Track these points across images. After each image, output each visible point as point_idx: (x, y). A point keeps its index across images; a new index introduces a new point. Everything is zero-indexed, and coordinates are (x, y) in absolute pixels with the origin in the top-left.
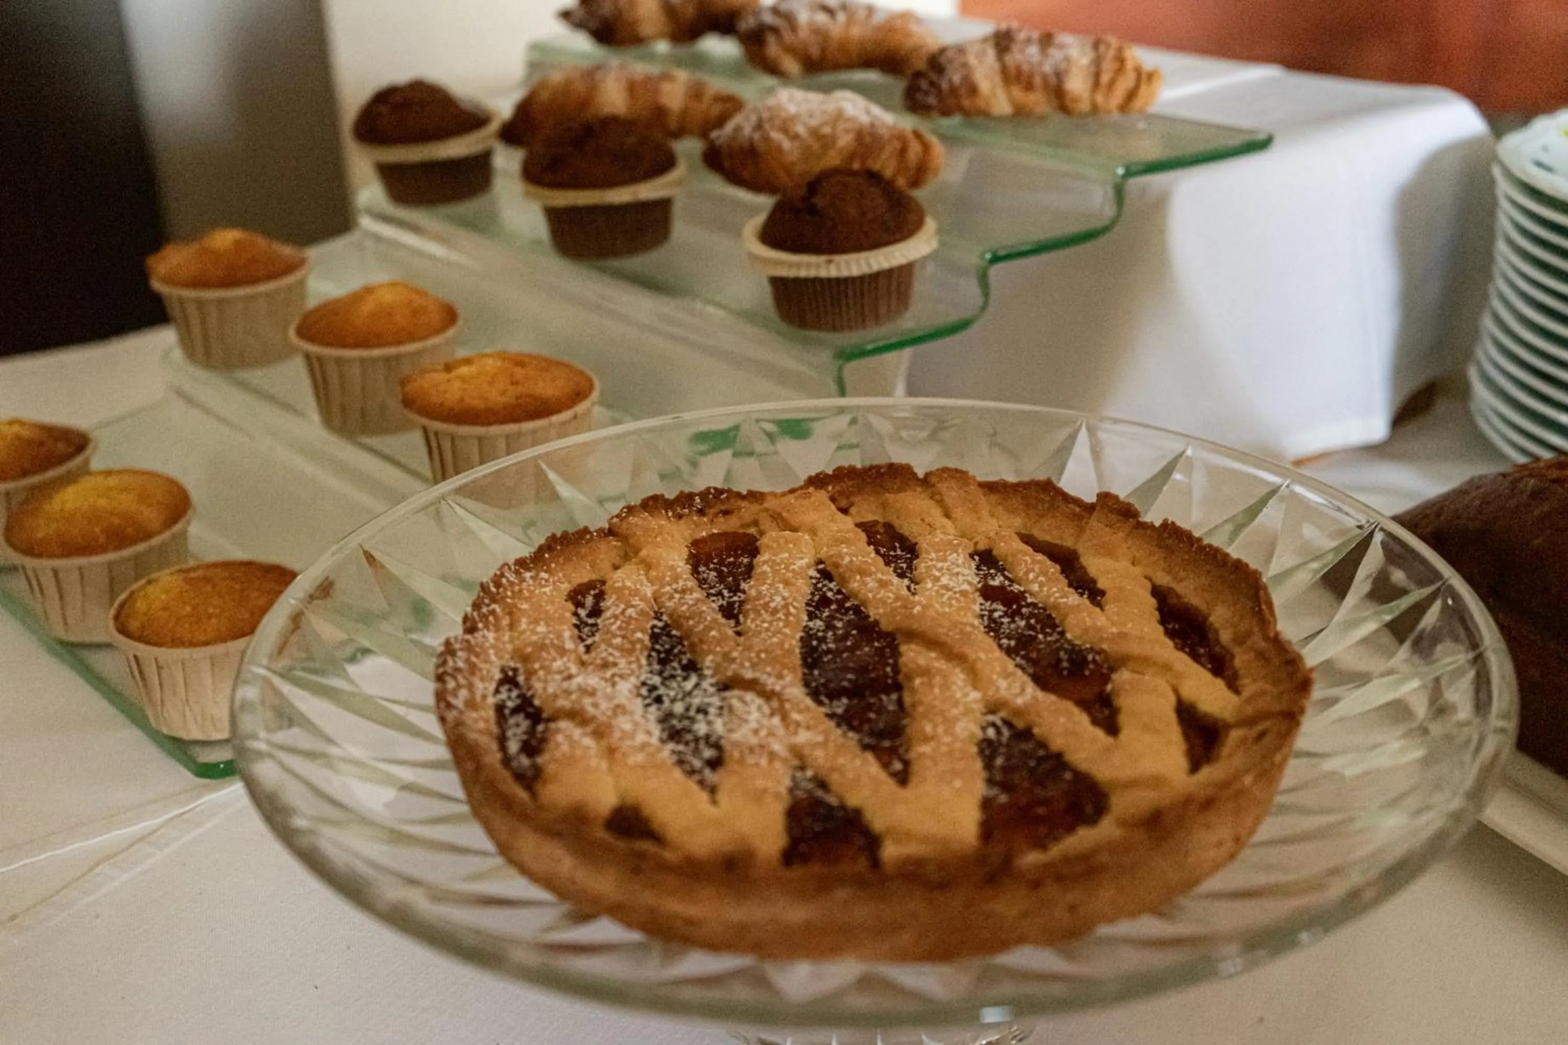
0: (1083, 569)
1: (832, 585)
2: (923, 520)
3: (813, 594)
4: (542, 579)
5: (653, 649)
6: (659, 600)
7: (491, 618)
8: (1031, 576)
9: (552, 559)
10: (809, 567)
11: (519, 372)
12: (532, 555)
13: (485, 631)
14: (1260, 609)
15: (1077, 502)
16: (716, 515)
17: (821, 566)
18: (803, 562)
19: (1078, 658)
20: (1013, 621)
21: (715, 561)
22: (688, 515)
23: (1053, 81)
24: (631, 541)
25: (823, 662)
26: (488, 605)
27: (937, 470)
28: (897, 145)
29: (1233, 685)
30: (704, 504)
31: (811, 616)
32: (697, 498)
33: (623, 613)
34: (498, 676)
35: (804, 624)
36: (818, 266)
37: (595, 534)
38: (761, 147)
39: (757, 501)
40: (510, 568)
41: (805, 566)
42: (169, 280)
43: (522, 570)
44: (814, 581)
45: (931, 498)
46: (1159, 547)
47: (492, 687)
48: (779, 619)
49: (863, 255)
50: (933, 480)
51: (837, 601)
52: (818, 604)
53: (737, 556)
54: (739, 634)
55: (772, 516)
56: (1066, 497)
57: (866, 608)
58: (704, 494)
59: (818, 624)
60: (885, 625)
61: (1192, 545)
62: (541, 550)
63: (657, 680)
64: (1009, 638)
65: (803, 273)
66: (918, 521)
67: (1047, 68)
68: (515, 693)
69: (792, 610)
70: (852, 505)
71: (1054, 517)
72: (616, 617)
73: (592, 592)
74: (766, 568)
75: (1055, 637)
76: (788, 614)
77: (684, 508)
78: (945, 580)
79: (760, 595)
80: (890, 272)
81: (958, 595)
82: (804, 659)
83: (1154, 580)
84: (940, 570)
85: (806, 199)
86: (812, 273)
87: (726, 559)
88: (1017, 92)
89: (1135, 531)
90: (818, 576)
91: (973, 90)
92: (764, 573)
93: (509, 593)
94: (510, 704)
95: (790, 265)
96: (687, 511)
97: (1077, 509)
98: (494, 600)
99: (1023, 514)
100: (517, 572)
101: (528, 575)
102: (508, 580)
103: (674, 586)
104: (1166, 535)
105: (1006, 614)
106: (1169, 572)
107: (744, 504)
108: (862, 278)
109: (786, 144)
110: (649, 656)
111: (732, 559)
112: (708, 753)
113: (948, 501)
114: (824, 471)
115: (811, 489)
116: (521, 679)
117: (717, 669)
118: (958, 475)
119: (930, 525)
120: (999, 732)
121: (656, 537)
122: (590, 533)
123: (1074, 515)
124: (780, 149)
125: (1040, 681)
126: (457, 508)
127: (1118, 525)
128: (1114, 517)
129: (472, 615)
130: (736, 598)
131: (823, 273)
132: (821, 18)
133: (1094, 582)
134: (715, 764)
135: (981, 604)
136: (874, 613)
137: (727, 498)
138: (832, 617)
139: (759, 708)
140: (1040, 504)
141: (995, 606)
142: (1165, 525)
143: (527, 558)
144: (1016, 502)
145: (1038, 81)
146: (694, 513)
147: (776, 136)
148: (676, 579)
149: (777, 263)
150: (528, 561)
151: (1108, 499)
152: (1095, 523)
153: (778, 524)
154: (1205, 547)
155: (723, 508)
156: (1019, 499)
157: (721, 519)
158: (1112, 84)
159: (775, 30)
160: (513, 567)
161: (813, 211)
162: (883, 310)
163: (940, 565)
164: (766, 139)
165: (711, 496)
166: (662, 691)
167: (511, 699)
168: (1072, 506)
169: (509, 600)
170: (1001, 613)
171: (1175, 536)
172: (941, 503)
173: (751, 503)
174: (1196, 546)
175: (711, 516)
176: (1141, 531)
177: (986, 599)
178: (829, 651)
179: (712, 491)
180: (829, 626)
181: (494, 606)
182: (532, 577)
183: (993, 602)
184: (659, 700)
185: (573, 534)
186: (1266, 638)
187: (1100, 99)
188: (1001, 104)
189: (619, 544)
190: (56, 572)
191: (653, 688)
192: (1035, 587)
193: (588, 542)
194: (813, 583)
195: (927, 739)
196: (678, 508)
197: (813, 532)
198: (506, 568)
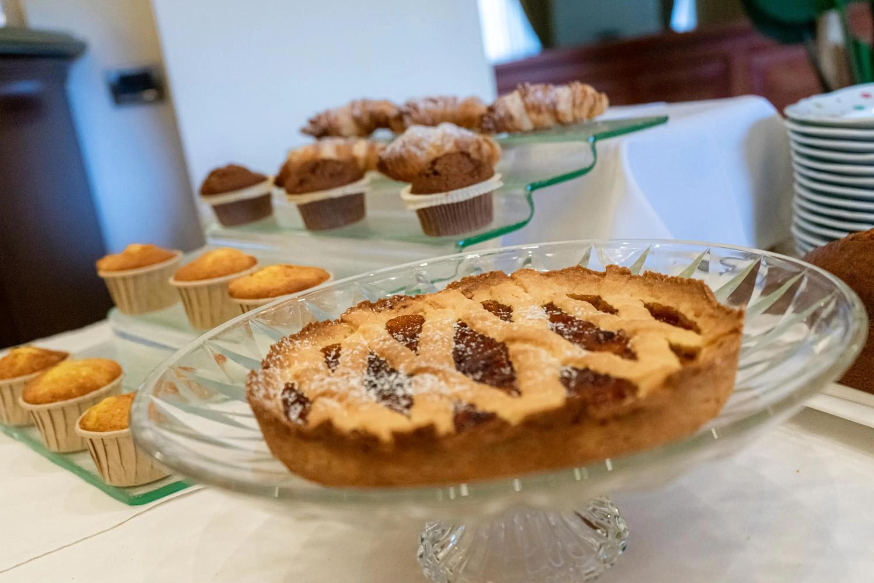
0: (605, 303)
1: (467, 329)
2: (513, 295)
3: (457, 334)
4: (305, 343)
5: (370, 366)
6: (371, 347)
7: (278, 362)
8: (576, 309)
9: (310, 334)
10: (453, 322)
11: (289, 271)
12: (299, 333)
13: (275, 368)
14: (707, 296)
15: (596, 273)
16: (400, 309)
17: (460, 322)
18: (450, 320)
19: (609, 336)
20: (570, 329)
21: (402, 330)
22: (384, 310)
23: (551, 107)
24: (354, 322)
25: (466, 360)
26: (275, 356)
27: (517, 271)
28: (476, 146)
29: (698, 331)
30: (392, 304)
31: (457, 343)
32: (388, 301)
33: (352, 353)
34: (283, 387)
35: (453, 347)
36: (441, 199)
37: (334, 323)
38: (405, 155)
39: (421, 299)
40: (287, 339)
41: (451, 322)
42: (108, 270)
43: (294, 340)
44: (457, 329)
45: (516, 285)
46: (645, 285)
47: (280, 392)
48: (439, 345)
49: (465, 190)
50: (516, 276)
51: (471, 335)
52: (461, 337)
53: (413, 326)
54: (417, 355)
55: (430, 304)
56: (589, 272)
57: (487, 334)
58: (392, 300)
59: (461, 346)
60: (498, 339)
61: (663, 279)
62: (304, 330)
63: (373, 378)
64: (569, 335)
65: (434, 204)
66: (511, 295)
67: (548, 101)
68: (293, 394)
69: (446, 340)
70: (473, 296)
71: (584, 283)
72: (348, 356)
73: (334, 349)
74: (429, 326)
75: (594, 331)
76: (443, 342)
77: (381, 307)
78: (529, 316)
79: (427, 336)
80: (479, 198)
81: (537, 321)
82: (455, 359)
83: (644, 301)
84: (526, 313)
85: (431, 168)
86: (439, 203)
87: (407, 329)
88: (534, 116)
89: (630, 281)
90: (459, 326)
91: (511, 118)
92: (429, 328)
93: (287, 350)
94: (291, 400)
95: (427, 201)
96: (383, 308)
97: (596, 277)
98: (278, 353)
99: (567, 285)
100: (291, 341)
101: (297, 342)
102: (286, 344)
103: (379, 339)
104: (647, 278)
105: (565, 327)
106: (652, 296)
107: (414, 302)
108: (465, 202)
109: (419, 153)
110: (368, 370)
111: (410, 328)
112: (405, 402)
113: (525, 284)
114: (456, 281)
115: (450, 289)
116: (296, 387)
117: (406, 368)
118: (529, 272)
119: (517, 297)
120: (570, 373)
121: (367, 319)
122: (330, 322)
123: (595, 279)
124: (416, 156)
125: (589, 348)
126: (257, 323)
127: (620, 279)
128: (617, 276)
129: (267, 360)
130: (414, 341)
131: (445, 202)
132: (431, 105)
133: (612, 307)
134: (408, 407)
135: (551, 325)
136: (491, 335)
137: (405, 300)
138: (469, 341)
139: (432, 380)
140: (576, 278)
141: (558, 324)
142: (646, 274)
143: (296, 335)
144: (562, 279)
145: (543, 108)
146: (388, 309)
147: (413, 149)
148: (380, 336)
149: (420, 202)
150: (297, 336)
151: (612, 268)
152: (607, 280)
153: (433, 307)
154: (670, 279)
155: (403, 304)
156: (564, 277)
157: (402, 310)
158: (582, 104)
159: (408, 114)
160: (288, 339)
161: (436, 173)
162: (479, 220)
163: (525, 311)
164: (409, 151)
165: (396, 300)
166: (376, 382)
167: (292, 398)
168: (593, 275)
169: (287, 353)
170: (562, 327)
171: (652, 278)
172: (521, 286)
173: (418, 301)
174: (664, 279)
175: (397, 310)
176: (633, 280)
177: (553, 322)
178: (469, 356)
179: (396, 297)
180: (467, 345)
181: (278, 356)
182: (299, 343)
183: (557, 323)
184: (375, 386)
185: (321, 323)
186: (713, 308)
187: (577, 113)
188: (527, 124)
189: (347, 326)
190: (49, 411)
191: (370, 382)
192: (579, 313)
193: (330, 326)
194: (456, 330)
195: (530, 379)
196: (378, 307)
197: (454, 307)
198: (285, 339)
